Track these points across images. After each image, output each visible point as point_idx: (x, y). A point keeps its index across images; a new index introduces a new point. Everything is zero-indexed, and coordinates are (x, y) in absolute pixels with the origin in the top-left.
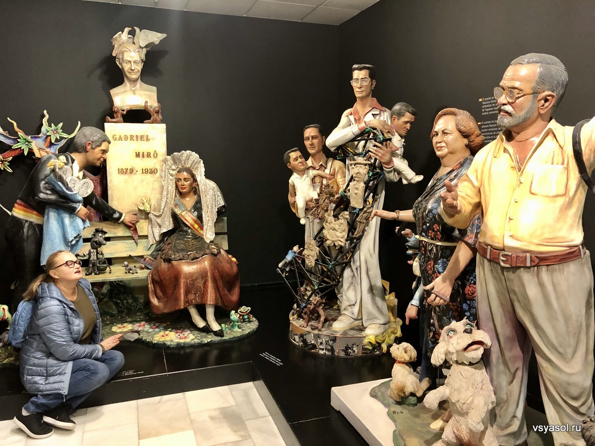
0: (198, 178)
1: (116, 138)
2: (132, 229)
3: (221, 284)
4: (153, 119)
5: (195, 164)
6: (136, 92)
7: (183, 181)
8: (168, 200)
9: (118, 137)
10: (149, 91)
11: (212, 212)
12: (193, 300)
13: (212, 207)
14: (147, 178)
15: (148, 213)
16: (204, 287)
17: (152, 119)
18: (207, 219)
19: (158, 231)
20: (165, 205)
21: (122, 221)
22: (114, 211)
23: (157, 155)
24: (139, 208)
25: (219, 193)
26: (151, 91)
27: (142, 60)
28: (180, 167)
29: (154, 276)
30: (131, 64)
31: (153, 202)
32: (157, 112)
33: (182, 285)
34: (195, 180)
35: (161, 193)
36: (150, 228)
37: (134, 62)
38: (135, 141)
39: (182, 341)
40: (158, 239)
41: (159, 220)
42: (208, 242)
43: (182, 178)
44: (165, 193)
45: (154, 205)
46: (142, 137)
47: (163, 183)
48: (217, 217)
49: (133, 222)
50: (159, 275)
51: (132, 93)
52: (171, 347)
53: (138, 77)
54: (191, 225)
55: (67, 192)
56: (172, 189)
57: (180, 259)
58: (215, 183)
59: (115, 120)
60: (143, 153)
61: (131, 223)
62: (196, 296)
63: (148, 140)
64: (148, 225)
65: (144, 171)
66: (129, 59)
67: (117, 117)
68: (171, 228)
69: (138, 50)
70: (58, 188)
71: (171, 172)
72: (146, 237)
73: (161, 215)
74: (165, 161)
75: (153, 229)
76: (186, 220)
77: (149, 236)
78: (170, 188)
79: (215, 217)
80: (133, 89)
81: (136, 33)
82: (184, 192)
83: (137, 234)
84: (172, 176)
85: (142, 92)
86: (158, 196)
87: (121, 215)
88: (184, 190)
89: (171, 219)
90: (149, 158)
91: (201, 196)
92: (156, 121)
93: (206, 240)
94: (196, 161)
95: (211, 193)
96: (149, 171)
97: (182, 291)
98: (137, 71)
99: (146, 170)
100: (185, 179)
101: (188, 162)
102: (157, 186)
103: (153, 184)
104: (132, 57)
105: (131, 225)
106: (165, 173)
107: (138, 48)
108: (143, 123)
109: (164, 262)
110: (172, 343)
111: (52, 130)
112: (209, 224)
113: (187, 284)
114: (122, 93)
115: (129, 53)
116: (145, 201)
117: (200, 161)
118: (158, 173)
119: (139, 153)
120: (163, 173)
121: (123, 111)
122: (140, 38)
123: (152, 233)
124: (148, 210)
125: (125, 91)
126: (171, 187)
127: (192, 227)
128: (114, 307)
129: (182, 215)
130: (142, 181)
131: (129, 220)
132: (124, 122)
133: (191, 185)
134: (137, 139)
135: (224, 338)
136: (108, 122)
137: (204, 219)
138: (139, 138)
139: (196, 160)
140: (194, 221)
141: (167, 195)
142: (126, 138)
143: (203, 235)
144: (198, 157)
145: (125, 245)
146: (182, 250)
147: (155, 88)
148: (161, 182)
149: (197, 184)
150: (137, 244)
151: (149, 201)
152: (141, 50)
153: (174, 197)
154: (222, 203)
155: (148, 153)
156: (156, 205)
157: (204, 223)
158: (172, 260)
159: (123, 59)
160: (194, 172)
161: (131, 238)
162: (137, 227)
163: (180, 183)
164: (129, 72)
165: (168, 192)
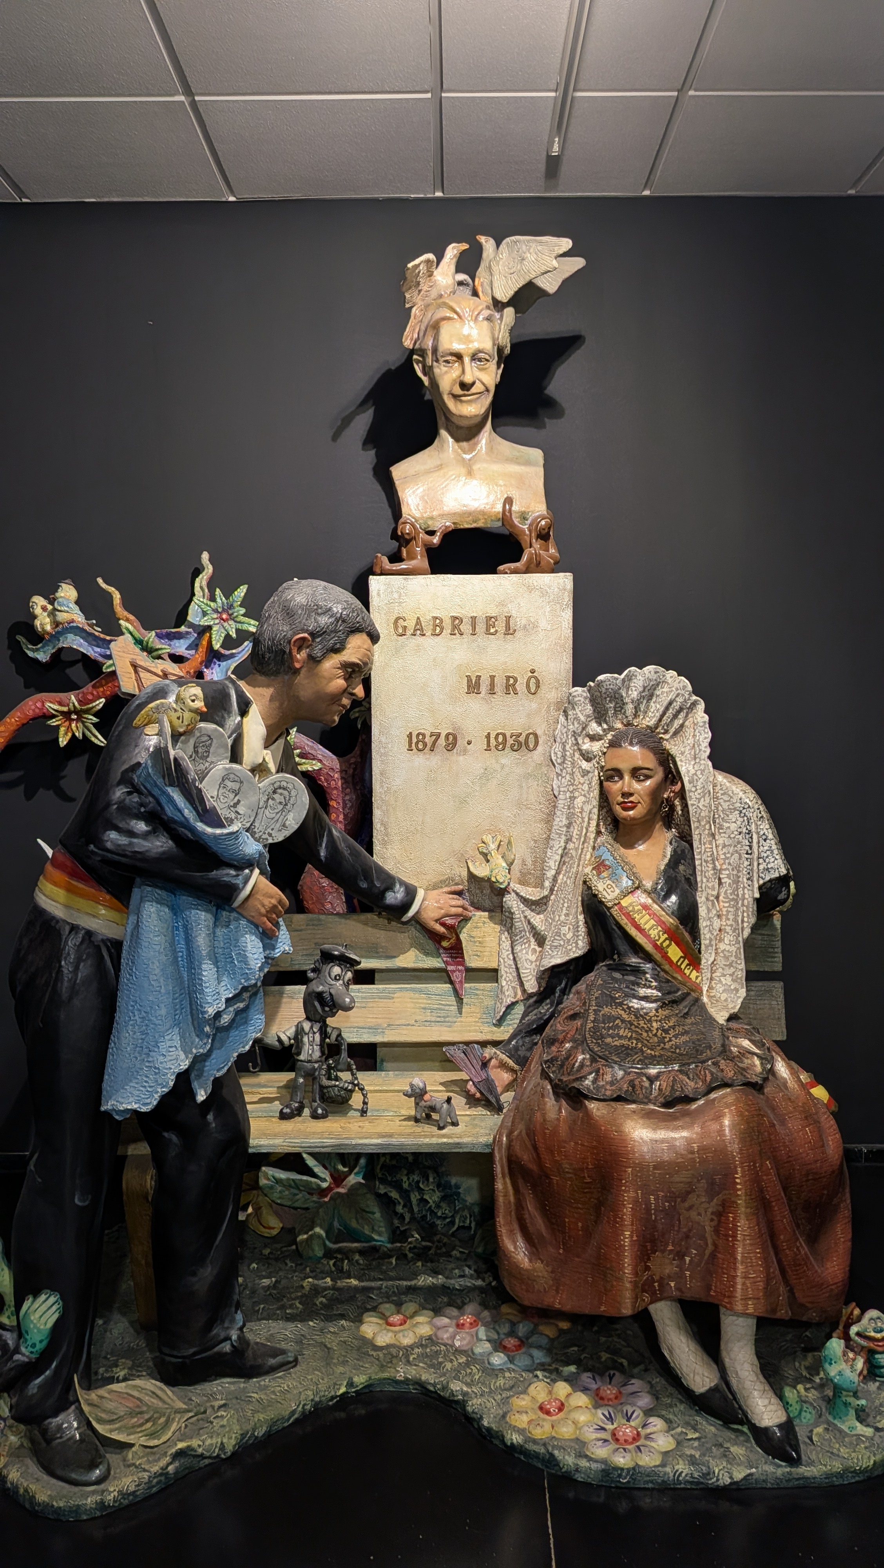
0: (686, 768)
1: (405, 628)
2: (445, 944)
3: (783, 1216)
4: (530, 560)
5: (675, 716)
6: (475, 467)
7: (627, 778)
8: (571, 846)
9: (411, 624)
10: (519, 464)
11: (735, 901)
12: (670, 1278)
13: (736, 882)
14: (503, 767)
15: (502, 892)
16: (716, 1231)
17: (525, 558)
18: (717, 923)
19: (533, 958)
20: (562, 863)
21: (413, 917)
22: (390, 882)
23: (538, 686)
24: (472, 869)
25: (766, 827)
26: (528, 463)
27: (500, 350)
28: (619, 725)
29: (517, 1148)
30: (462, 363)
31: (521, 852)
32: (543, 536)
33: (627, 1210)
34: (672, 775)
35: (549, 819)
36: (506, 944)
37: (474, 357)
38: (467, 638)
39: (622, 1460)
40: (532, 986)
41: (538, 920)
42: (721, 1017)
43: (625, 766)
44: (560, 820)
45: (524, 863)
46: (490, 621)
47: (555, 784)
48: (753, 920)
49: (449, 921)
50: (535, 1148)
51: (463, 471)
52: (579, 1477)
53: (483, 410)
54: (656, 946)
55: (200, 826)
56: (587, 808)
57: (618, 1099)
58: (748, 788)
59: (403, 566)
60: (492, 678)
61: (443, 924)
62: (681, 1268)
63: (509, 631)
64: (501, 931)
65: (493, 742)
66: (457, 347)
67: (411, 557)
68: (579, 953)
69: (487, 313)
70: (169, 811)
71: (586, 745)
72: (492, 974)
73: (546, 898)
74: (566, 707)
75: (518, 948)
76: (638, 927)
77: (503, 971)
78: (579, 801)
79: (749, 919)
80: (468, 457)
81: (484, 255)
82: (633, 819)
83: (462, 963)
84: (588, 760)
85: (496, 467)
86: (538, 829)
87: (411, 893)
88: (631, 813)
89: (581, 917)
90: (511, 699)
91: (695, 837)
92: (538, 564)
93: (712, 1011)
94: (676, 705)
95: (733, 826)
96: (510, 741)
97: (627, 1237)
98: (482, 388)
99: (500, 739)
100: (636, 772)
101: (648, 707)
102: (534, 793)
103: (521, 787)
104: (467, 339)
105: (442, 930)
106: (564, 749)
107: (488, 308)
108: (494, 571)
109: (557, 1094)
110: (583, 1463)
111: (216, 611)
112: (722, 946)
113: (648, 1210)
114: (428, 472)
115: (458, 325)
116: (493, 847)
117: (694, 704)
118: (540, 748)
119: (479, 677)
120: (557, 748)
121: (432, 533)
122: (495, 268)
123: (512, 962)
124: (501, 876)
125: (440, 467)
126: (583, 799)
127: (658, 956)
128: (378, 1215)
129: (621, 908)
130: (486, 775)
131: (436, 914)
132: (433, 572)
133: (655, 794)
134: (474, 629)
135: (804, 1470)
136: (381, 574)
137: (703, 924)
138: (481, 627)
139: (680, 700)
140: (668, 931)
141: (569, 826)
142: (437, 626)
143: (697, 989)
144: (690, 688)
145: (423, 1001)
146: (625, 1053)
147: (537, 454)
148: (549, 780)
149: (678, 787)
150: (460, 1000)
151: (505, 846)
152: (497, 315)
153: (592, 836)
154: (777, 866)
155: (508, 678)
156: (529, 862)
157: (704, 942)
158: (586, 1097)
159: (435, 350)
160: (667, 745)
161: (442, 975)
162: (463, 936)
163: (615, 787)
164: (456, 397)
165: (570, 817)
